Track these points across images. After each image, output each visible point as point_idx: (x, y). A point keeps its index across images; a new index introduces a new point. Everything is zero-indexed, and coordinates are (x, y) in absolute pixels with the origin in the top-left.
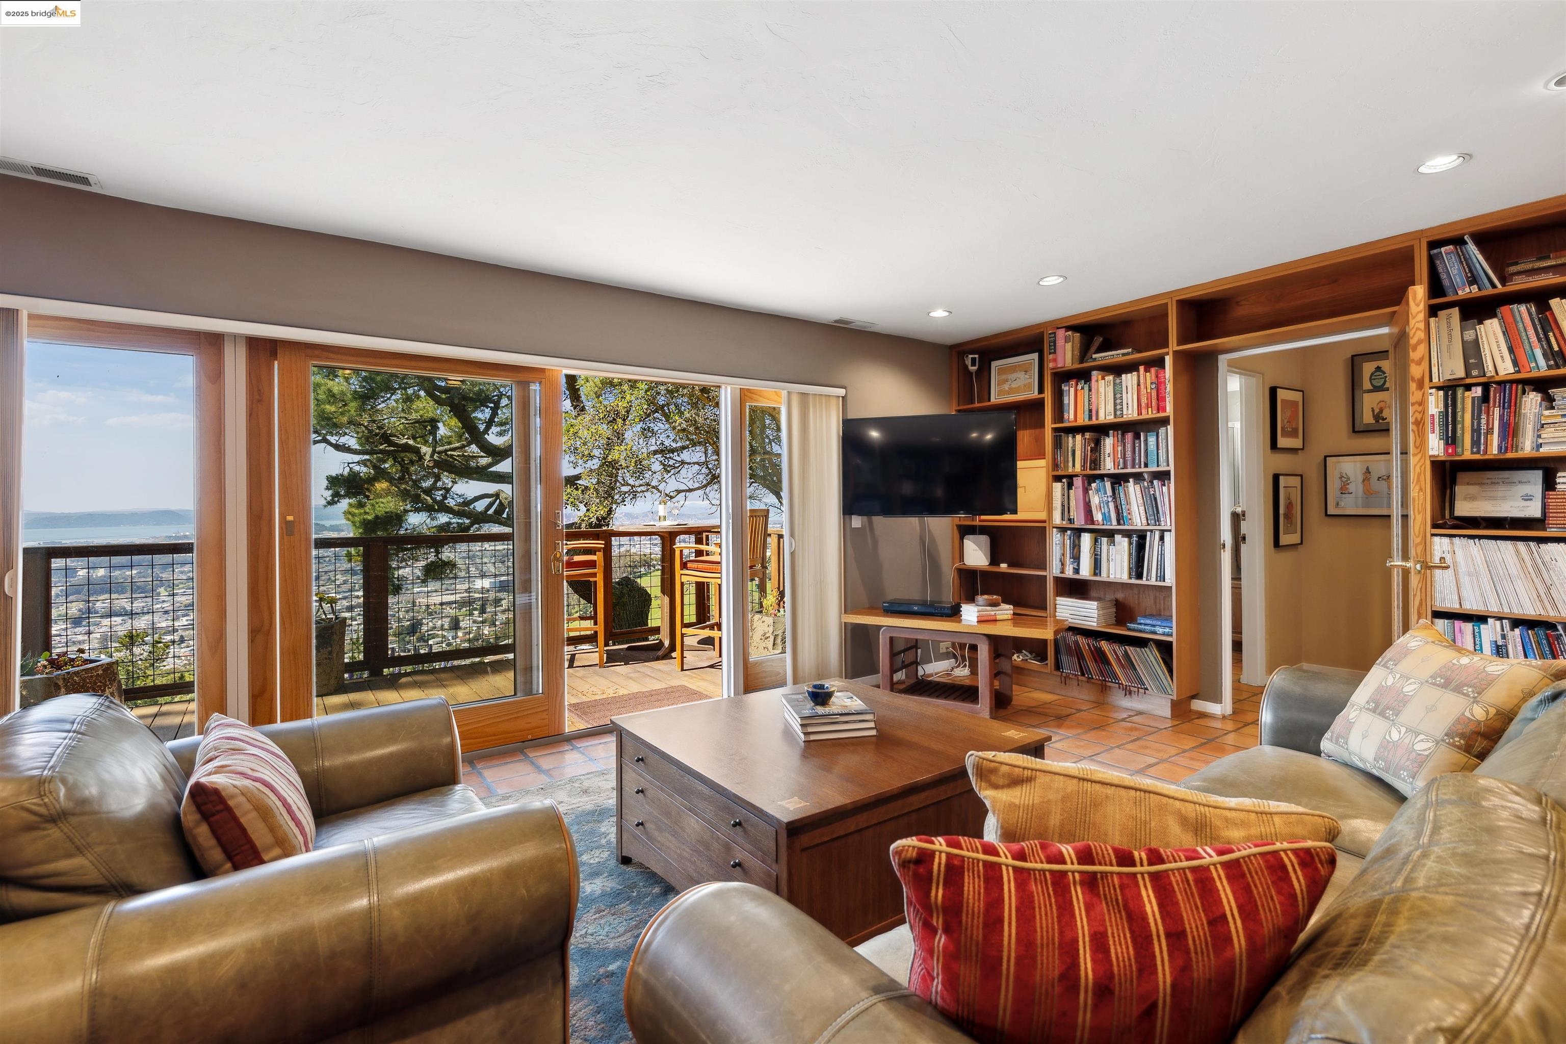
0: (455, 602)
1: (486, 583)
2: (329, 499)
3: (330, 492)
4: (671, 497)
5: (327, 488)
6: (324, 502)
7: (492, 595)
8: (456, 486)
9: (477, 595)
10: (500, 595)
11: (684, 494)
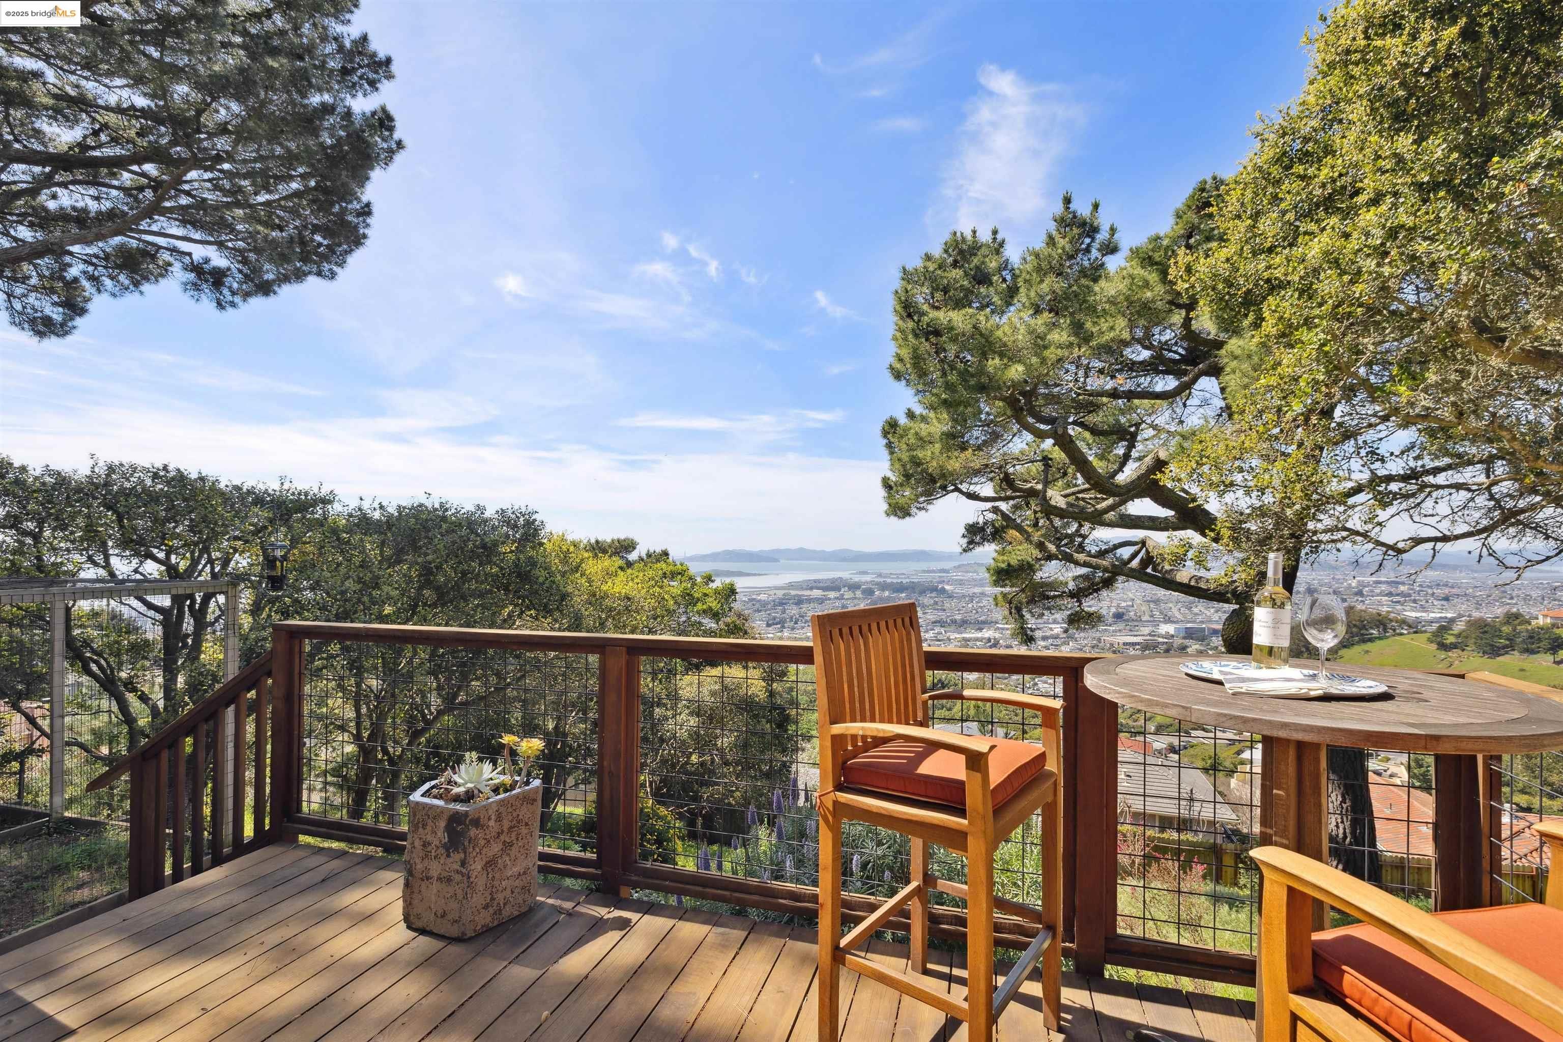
0: (1138, 644)
1: (1170, 629)
2: (965, 546)
3: (966, 540)
4: (1400, 551)
5: (964, 536)
6: (960, 550)
7: (1178, 642)
8: (1094, 532)
9: (1161, 640)
10: (1187, 642)
11: (1430, 545)
